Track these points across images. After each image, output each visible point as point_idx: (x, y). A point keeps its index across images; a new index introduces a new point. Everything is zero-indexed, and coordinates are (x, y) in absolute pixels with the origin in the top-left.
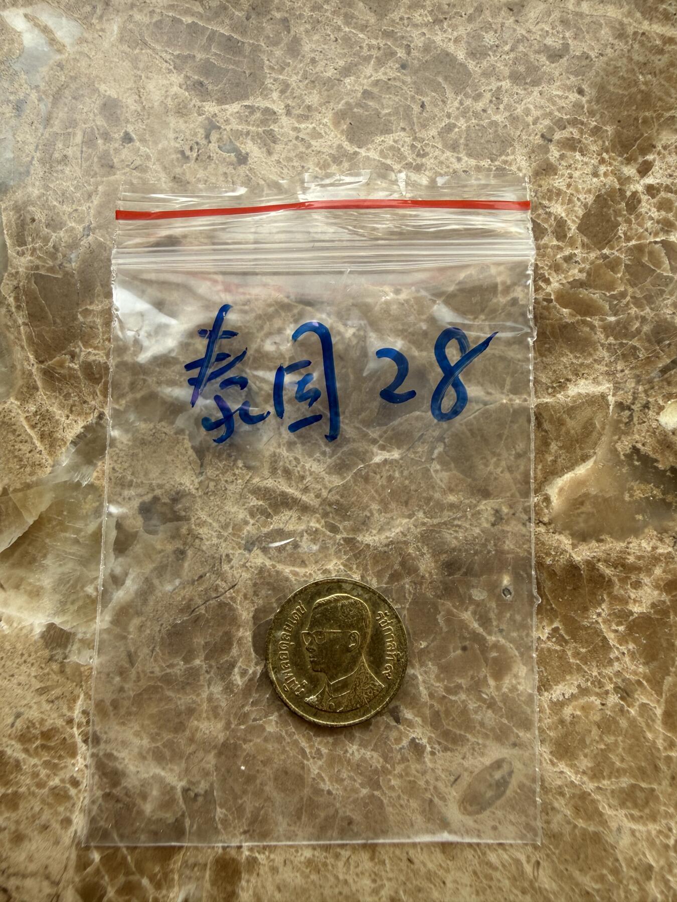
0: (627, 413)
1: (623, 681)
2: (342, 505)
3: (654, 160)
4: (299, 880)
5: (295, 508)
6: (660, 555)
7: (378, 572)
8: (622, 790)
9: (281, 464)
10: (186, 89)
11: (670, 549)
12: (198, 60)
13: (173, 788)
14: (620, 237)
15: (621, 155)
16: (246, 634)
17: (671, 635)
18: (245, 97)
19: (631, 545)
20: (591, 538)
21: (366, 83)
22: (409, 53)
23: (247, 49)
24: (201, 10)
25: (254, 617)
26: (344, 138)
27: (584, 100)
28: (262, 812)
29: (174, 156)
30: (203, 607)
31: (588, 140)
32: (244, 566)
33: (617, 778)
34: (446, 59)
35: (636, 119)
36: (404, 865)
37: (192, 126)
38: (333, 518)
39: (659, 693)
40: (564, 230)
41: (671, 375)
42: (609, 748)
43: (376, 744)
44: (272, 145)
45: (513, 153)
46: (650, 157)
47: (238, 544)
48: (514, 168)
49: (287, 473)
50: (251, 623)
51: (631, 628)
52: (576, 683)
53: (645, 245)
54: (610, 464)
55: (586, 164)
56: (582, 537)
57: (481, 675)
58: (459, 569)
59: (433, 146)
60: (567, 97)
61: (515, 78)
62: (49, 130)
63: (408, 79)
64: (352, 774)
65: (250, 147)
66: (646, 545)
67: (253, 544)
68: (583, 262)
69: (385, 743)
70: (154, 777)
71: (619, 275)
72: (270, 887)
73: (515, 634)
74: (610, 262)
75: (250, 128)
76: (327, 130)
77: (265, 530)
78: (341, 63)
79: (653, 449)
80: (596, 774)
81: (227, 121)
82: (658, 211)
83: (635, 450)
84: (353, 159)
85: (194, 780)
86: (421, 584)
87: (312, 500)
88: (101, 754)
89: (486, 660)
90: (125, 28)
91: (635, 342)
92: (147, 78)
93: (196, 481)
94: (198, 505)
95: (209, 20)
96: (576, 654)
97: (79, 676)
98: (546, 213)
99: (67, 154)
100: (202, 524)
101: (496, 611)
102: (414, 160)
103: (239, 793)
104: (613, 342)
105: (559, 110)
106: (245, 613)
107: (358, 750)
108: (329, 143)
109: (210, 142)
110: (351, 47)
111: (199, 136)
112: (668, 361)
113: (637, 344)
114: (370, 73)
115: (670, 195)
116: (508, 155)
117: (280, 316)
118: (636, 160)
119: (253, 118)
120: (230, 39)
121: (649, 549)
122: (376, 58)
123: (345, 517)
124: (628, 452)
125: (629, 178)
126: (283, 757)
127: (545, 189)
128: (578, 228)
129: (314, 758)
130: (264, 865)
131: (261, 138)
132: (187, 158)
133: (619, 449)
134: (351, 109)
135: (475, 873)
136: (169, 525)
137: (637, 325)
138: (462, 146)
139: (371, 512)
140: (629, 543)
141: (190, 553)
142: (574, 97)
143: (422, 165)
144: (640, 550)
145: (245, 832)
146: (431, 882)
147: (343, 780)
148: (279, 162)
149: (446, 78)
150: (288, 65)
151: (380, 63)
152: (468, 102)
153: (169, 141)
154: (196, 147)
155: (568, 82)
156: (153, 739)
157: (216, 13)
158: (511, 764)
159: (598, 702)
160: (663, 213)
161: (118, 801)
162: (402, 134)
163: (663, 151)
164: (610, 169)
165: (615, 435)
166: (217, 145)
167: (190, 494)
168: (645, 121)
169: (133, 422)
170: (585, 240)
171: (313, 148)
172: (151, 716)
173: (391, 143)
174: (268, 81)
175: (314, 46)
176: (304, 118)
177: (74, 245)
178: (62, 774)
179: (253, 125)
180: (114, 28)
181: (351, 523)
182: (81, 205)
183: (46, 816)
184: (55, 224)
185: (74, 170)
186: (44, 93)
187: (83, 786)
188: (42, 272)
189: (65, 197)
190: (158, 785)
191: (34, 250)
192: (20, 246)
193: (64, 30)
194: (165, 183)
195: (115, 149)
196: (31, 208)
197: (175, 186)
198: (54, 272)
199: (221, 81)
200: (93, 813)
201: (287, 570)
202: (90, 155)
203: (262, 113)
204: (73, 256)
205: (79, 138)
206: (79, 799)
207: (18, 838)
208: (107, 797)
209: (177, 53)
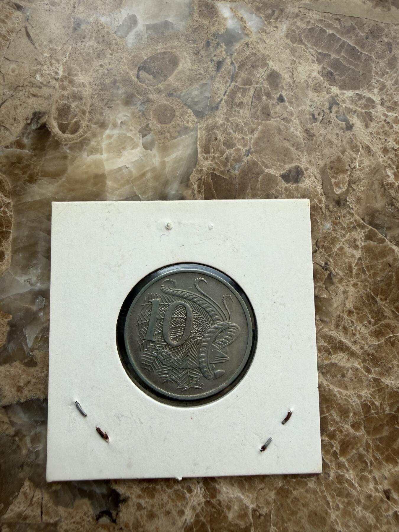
2: (375, 357)
5: (347, 352)
7: (391, 403)
9: (342, 323)
10: (322, 76)
12: (332, 58)
13: (247, 507)
18: (358, 89)
23: (363, 58)
24: (339, 27)
29: (308, 116)
37: (322, 99)
38: (369, 364)
43: (373, 510)
44: (369, 122)
49: (345, 329)
62: (233, 84)
64: (356, 524)
65: (355, 120)
69: (379, 510)
70: (237, 498)
75: (357, 108)
77: (326, 362)
81: (344, 101)
85: (260, 506)
87: (358, 350)
92: (299, 63)
95: (342, 34)
99: (243, 101)
103: (286, 520)
107: (361, 511)
111: (325, 107)
117: (357, 231)
119: (360, 102)
120: (354, 49)
123: (376, 365)
126: (315, 504)
129: (334, 509)
131: (363, 116)
132: (315, 119)
139: (392, 365)
147: (349, 527)
148: (371, 133)
150: (387, 73)
153: (306, 107)
154: (322, 113)
157: (348, 30)
161: (213, 507)
166: (335, 115)
171: (395, 130)
174: (373, 81)
176: (391, 109)
177: (238, 160)
179: (359, 107)
180: (284, 27)
181: (379, 369)
182: (247, 135)
183: (169, 506)
184: (229, 144)
185: (246, 113)
186: (235, 60)
187: (194, 493)
188: (217, 173)
189: (237, 128)
190: (238, 504)
191: (214, 158)
192: (206, 153)
193: (253, 22)
194: (300, 132)
195: (273, 104)
196: (216, 131)
197: (305, 135)
198: (224, 174)
199: (344, 75)
200: (198, 511)
201: (336, 390)
202: (257, 105)
203: (366, 101)
204: (237, 167)
205: (252, 93)
206: (190, 500)
207: (152, 516)
208: (208, 503)
209: (320, 51)
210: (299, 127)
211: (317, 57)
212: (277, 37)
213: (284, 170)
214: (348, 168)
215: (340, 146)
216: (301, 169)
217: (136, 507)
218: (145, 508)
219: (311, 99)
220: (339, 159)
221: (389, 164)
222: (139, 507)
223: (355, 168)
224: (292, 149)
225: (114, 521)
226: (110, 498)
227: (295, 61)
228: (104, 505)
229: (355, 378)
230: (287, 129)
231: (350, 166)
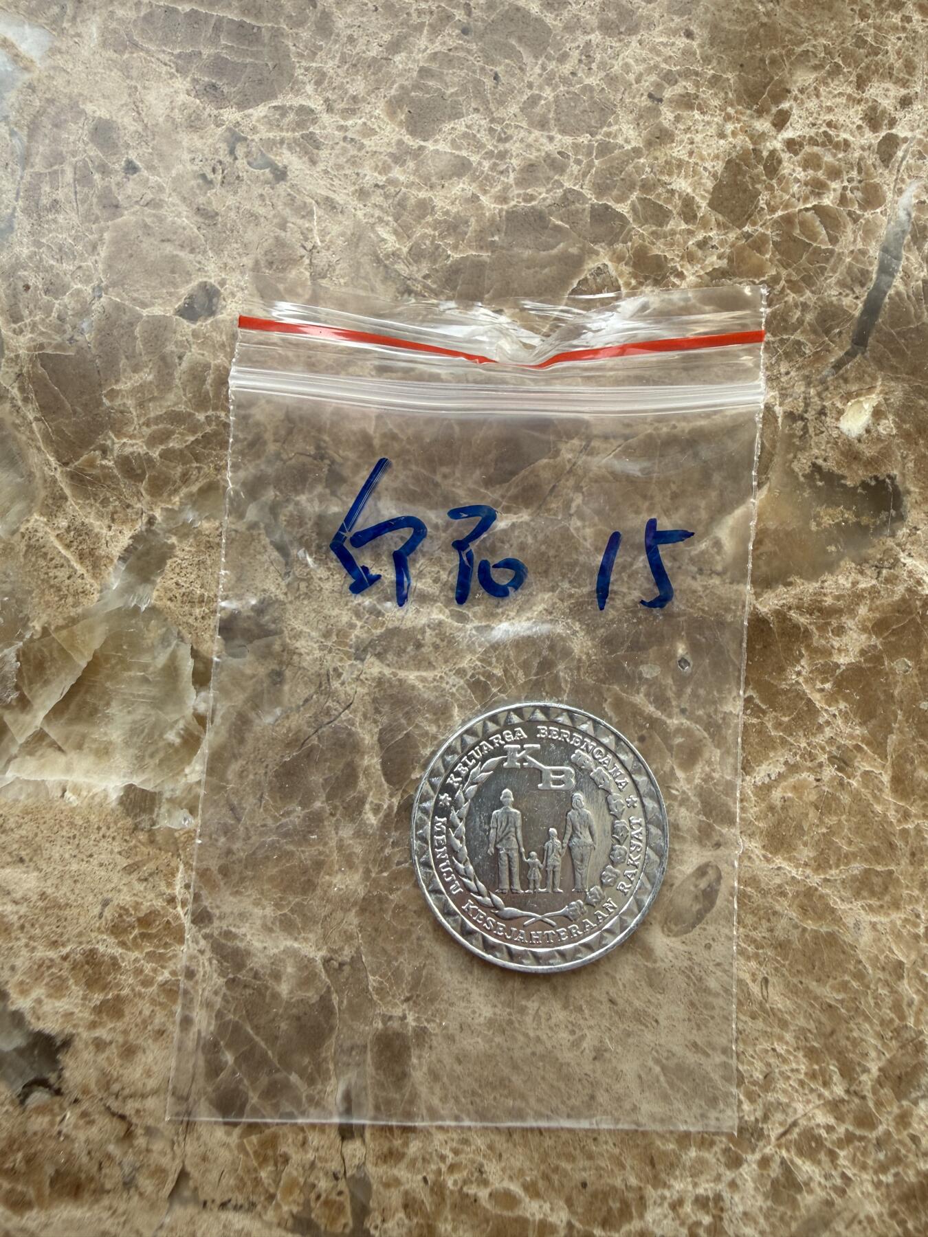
0: (800, 424)
1: (838, 748)
3: (791, 108)
4: (482, 1045)
5: (411, 599)
6: (863, 590)
7: (524, 662)
8: (854, 879)
10: (196, 96)
11: (874, 582)
12: (205, 57)
13: (311, 961)
14: (762, 209)
15: (749, 107)
16: (372, 761)
17: (888, 684)
18: (272, 95)
19: (826, 584)
20: (777, 582)
21: (421, 58)
22: (469, 14)
23: (266, 35)
25: (379, 740)
26: (404, 131)
27: (695, 44)
28: (424, 973)
29: (193, 183)
30: (314, 737)
31: (706, 93)
32: (358, 679)
33: (847, 864)
34: (518, 16)
35: (762, 60)
36: (605, 1007)
37: (210, 141)
39: (884, 756)
40: (693, 210)
41: (847, 371)
42: (832, 831)
44: (315, 151)
45: (616, 122)
46: (785, 105)
47: (346, 653)
48: (620, 141)
50: (377, 748)
51: (839, 684)
52: (782, 760)
53: (794, 215)
54: (788, 489)
55: (708, 123)
56: (764, 583)
57: (667, 768)
58: (622, 644)
59: (517, 127)
60: (673, 44)
61: (607, 28)
62: (28, 171)
63: (474, 47)
65: (287, 158)
66: (844, 582)
67: (365, 650)
68: (722, 246)
70: (285, 951)
71: (768, 256)
72: (448, 1060)
73: (701, 712)
74: (754, 242)
75: (284, 134)
76: (381, 124)
77: (379, 631)
78: (387, 37)
79: (838, 463)
80: (821, 864)
81: (254, 130)
82: (804, 170)
83: (816, 468)
84: (418, 155)
85: (336, 947)
86: (579, 668)
87: (429, 586)
88: (216, 933)
89: (670, 748)
90: (106, 28)
91: (798, 336)
92: (145, 88)
93: (283, 584)
94: (289, 615)
96: (778, 725)
97: (175, 844)
98: (668, 191)
99: (58, 198)
100: (298, 636)
101: (674, 688)
102: (496, 147)
103: (393, 954)
104: (772, 339)
105: (665, 61)
106: (368, 736)
108: (386, 140)
109: (236, 159)
110: (397, 16)
111: (221, 153)
112: (841, 353)
113: (801, 338)
114: (424, 46)
115: (816, 149)
116: (610, 125)
118: (768, 111)
119: (286, 120)
120: (241, 25)
121: (849, 585)
122: (430, 25)
123: (473, 601)
124: (808, 471)
125: (763, 133)
127: (661, 161)
128: (710, 205)
130: (436, 1035)
131: (299, 145)
132: (210, 183)
133: (797, 470)
134: (408, 94)
135: (692, 1004)
136: (257, 643)
137: (798, 314)
138: (552, 122)
140: (823, 582)
141: (288, 673)
142: (681, 42)
143: (506, 152)
144: (837, 589)
145: (407, 1000)
146: (641, 1023)
148: (326, 172)
149: (520, 39)
150: (320, 49)
151: (435, 30)
152: (552, 65)
153: (184, 166)
154: (219, 167)
155: (672, 25)
156: (278, 906)
158: (717, 868)
159: (812, 778)
160: (811, 172)
161: (245, 986)
162: (476, 116)
163: (800, 96)
164: (738, 126)
165: (789, 453)
166: (245, 161)
167: (277, 601)
168: (773, 61)
169: (192, 523)
170: (721, 218)
171: (368, 149)
172: (271, 879)
173: (464, 129)
174: (298, 72)
175: (349, 21)
176: (350, 112)
177: (83, 312)
178: (171, 965)
179: (287, 131)
180: (92, 30)
181: (482, 607)
182: (86, 261)
183: (159, 1019)
184: (56, 288)
185: (69, 218)
186: (16, 124)
187: (199, 976)
188: (49, 351)
189: (62, 253)
190: (292, 960)
191: (34, 326)
192: (15, 322)
193: (30, 40)
194: (187, 217)
195: (118, 184)
196: (21, 273)
197: (200, 220)
198: (64, 349)
199: (239, 80)
200: (217, 1006)
201: (411, 677)
202: (87, 195)
203: (297, 114)
204: (85, 325)
205: (69, 176)
206: (197, 991)
207: (129, 1052)
208: (232, 983)
209: (177, 51)
210: (183, 209)
211: (177, 65)
212: (86, 54)
213: (179, 299)
214: (303, 252)
215: (274, 216)
216: (212, 286)
217: (91, 1048)
218: (111, 1043)
219: (189, 149)
220: (280, 244)
221: (379, 218)
222: (100, 1045)
223: (314, 247)
224: (182, 254)
225: (58, 1092)
226: (36, 1052)
227: (136, 88)
228: (28, 1070)
229: (442, 640)
230: (161, 219)
231: (305, 248)
